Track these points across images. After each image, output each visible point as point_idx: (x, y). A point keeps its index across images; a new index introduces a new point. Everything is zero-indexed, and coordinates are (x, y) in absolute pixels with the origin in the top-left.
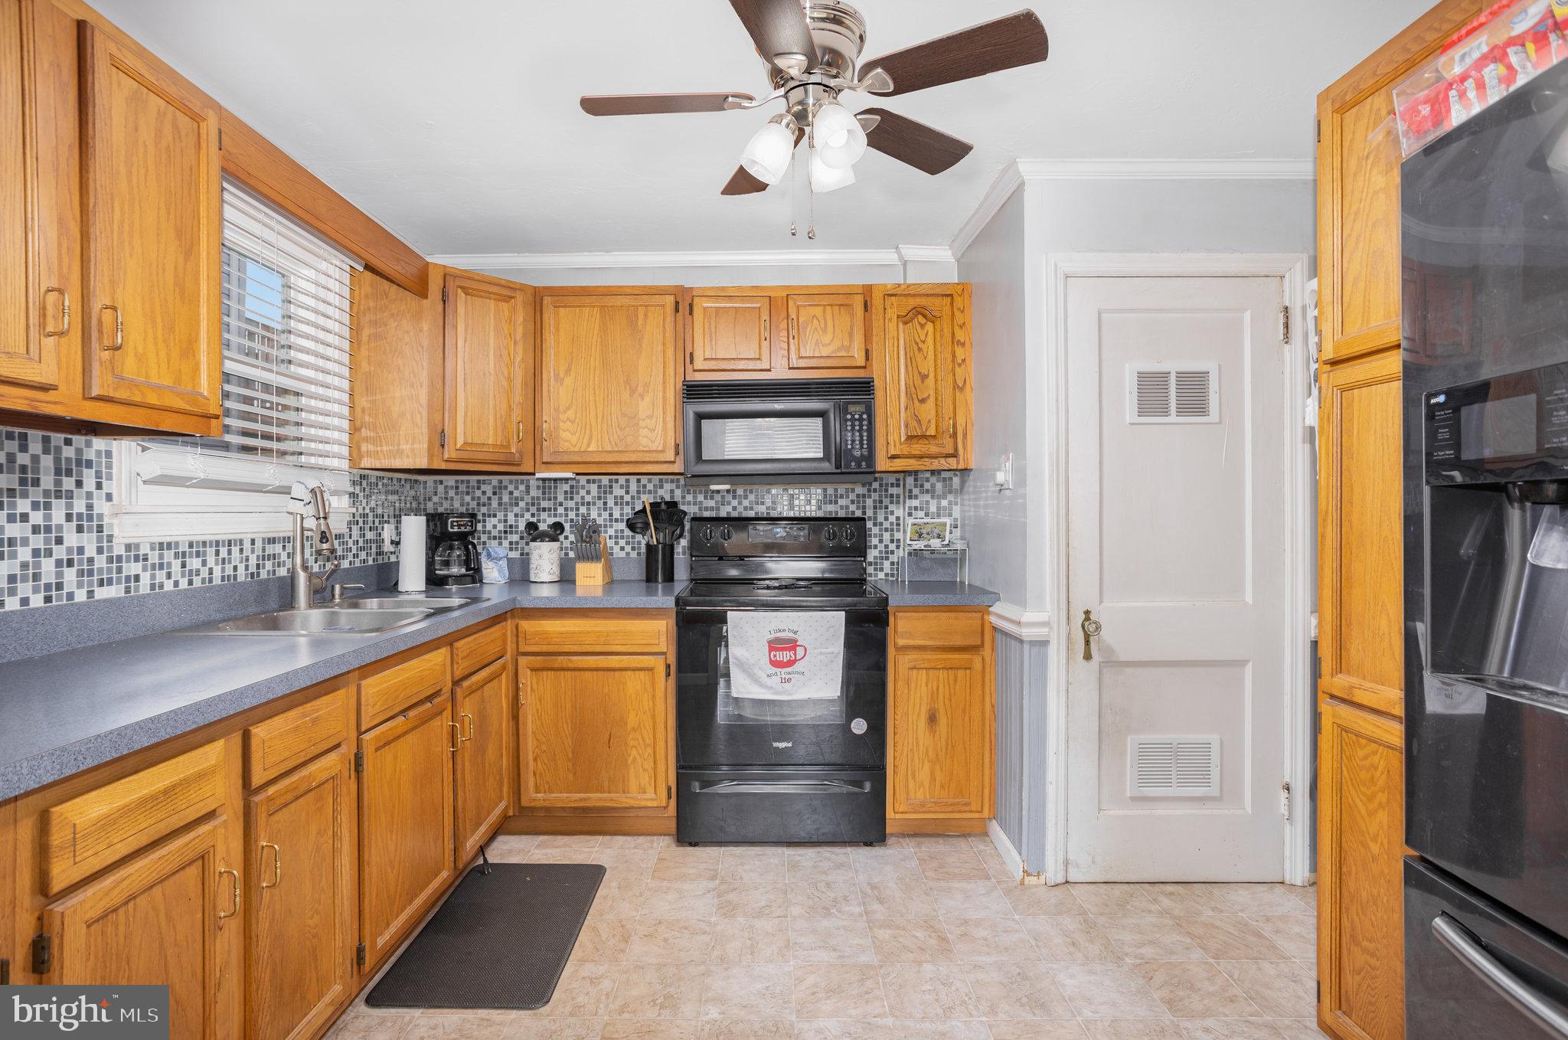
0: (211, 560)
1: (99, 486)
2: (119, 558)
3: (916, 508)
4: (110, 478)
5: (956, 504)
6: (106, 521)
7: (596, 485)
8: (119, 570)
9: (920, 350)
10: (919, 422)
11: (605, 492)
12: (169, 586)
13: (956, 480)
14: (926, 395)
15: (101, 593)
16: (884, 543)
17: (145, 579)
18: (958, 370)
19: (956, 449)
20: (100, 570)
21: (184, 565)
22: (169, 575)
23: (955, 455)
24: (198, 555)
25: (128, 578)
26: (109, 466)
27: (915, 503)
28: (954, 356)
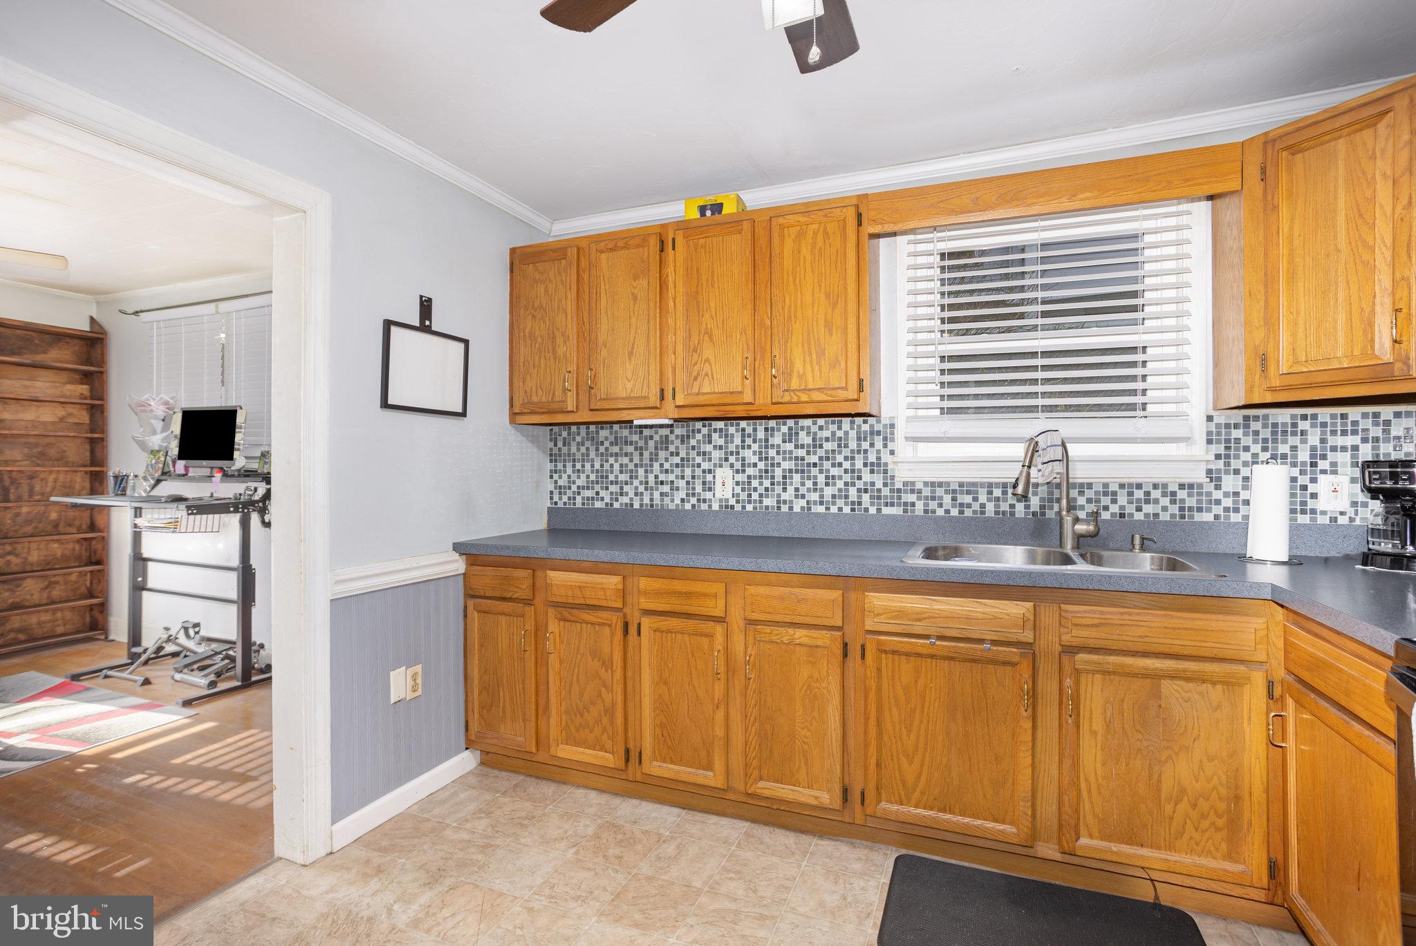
0: (983, 498)
1: (885, 446)
2: (899, 491)
4: (893, 440)
6: (890, 467)
8: (899, 498)
12: (940, 512)
15: (886, 511)
17: (920, 506)
20: (886, 497)
21: (954, 499)
22: (940, 505)
24: (968, 492)
25: (906, 504)
26: (892, 433)
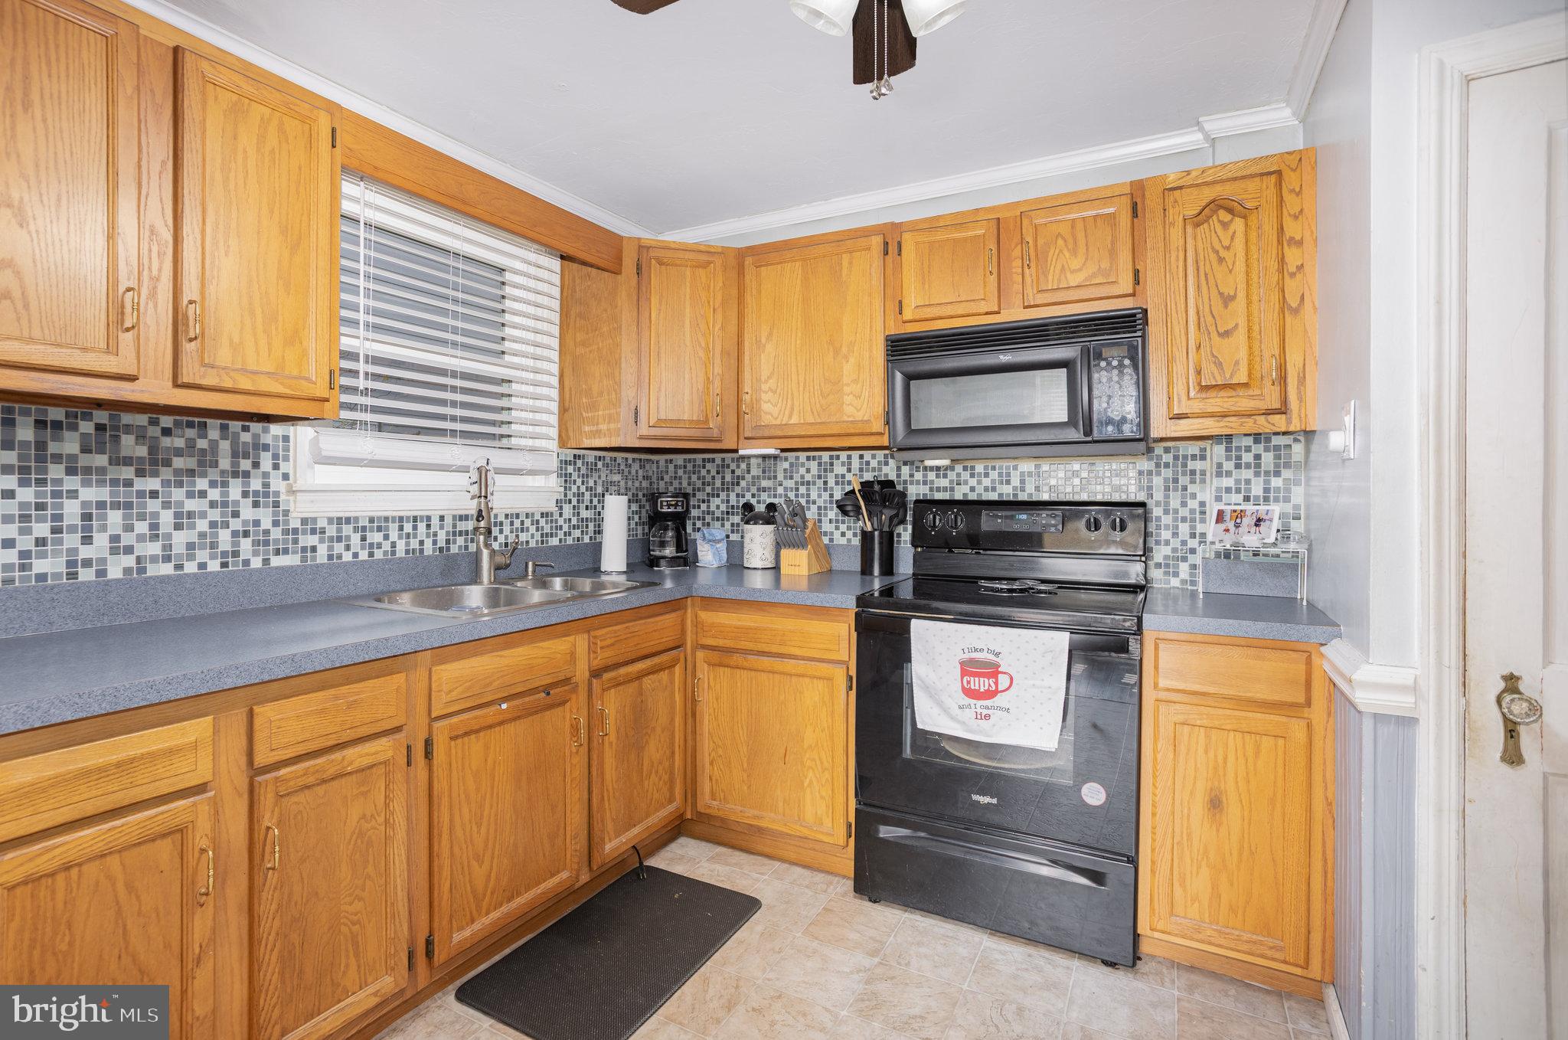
0: (394, 535)
1: (276, 467)
2: (295, 531)
3: (1228, 490)
4: (286, 459)
5: (1297, 483)
6: (283, 497)
7: (816, 462)
8: (296, 541)
9: (1221, 260)
10: (1219, 365)
11: (825, 470)
12: (347, 557)
13: (1298, 449)
14: (1230, 326)
15: (276, 561)
16: (1180, 538)
17: (322, 551)
18: (1290, 284)
19: (1285, 401)
20: (276, 541)
21: (364, 539)
22: (348, 548)
23: (1283, 410)
24: (379, 529)
25: (304, 549)
26: (287, 449)
27: (1229, 482)
28: (1282, 261)
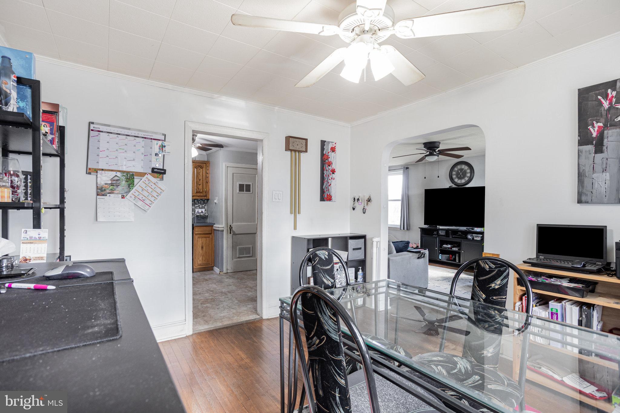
3: (197, 207)
5: (206, 206)
9: (199, 174)
10: (199, 189)
13: (206, 201)
14: (200, 184)
18: (207, 179)
19: (206, 195)
23: (206, 196)
27: (197, 205)
28: (206, 176)
